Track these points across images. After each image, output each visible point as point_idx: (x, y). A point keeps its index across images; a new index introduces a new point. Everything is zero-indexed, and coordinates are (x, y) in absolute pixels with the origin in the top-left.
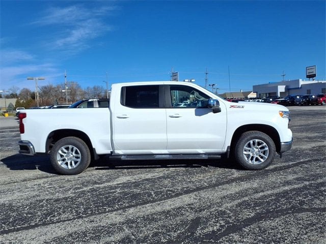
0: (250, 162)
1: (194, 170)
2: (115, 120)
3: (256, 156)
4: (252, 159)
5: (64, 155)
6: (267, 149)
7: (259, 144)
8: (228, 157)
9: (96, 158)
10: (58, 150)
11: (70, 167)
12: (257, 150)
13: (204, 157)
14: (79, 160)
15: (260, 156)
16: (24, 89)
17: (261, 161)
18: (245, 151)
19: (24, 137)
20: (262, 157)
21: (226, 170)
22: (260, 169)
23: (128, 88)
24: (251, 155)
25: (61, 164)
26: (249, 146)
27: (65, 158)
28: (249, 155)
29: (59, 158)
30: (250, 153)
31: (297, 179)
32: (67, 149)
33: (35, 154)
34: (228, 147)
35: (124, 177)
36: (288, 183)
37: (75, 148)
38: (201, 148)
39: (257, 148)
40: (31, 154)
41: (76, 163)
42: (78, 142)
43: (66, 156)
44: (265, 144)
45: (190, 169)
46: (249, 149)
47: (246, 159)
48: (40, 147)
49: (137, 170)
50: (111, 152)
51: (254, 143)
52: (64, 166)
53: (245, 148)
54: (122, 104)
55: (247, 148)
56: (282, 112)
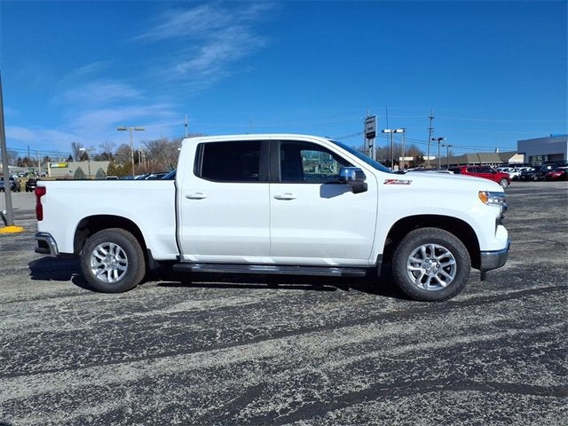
0: (420, 285)
1: (319, 294)
2: (183, 201)
3: (431, 275)
4: (424, 281)
5: (102, 258)
6: (453, 262)
7: (438, 252)
8: (379, 274)
9: (152, 267)
10: (93, 250)
11: (110, 280)
12: (435, 264)
13: (335, 272)
14: (125, 268)
15: (440, 275)
16: (123, 145)
17: (441, 286)
18: (412, 264)
19: (43, 227)
20: (443, 278)
21: (378, 298)
22: (439, 301)
23: (208, 145)
24: (423, 272)
25: (97, 273)
26: (420, 255)
27: (105, 263)
28: (419, 272)
29: (93, 263)
30: (421, 269)
31: (499, 324)
32: (107, 248)
33: (58, 256)
34: (379, 256)
35: (193, 301)
36: (476, 330)
37: (119, 248)
38: (332, 257)
39: (434, 260)
40: (52, 255)
41: (120, 272)
42: (123, 238)
43: (106, 261)
44: (449, 253)
45: (313, 293)
46: (419, 261)
47: (413, 279)
49: (223, 290)
50: (178, 257)
51: (428, 251)
52: (101, 278)
53: (411, 258)
54: (197, 173)
55: (415, 260)
56: (486, 192)
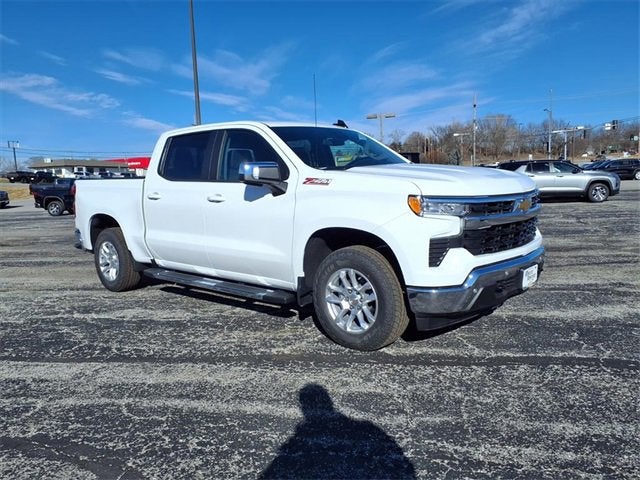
2: (147, 202)
3: (354, 312)
5: (107, 257)
6: (374, 296)
7: (359, 281)
10: (100, 248)
12: (359, 297)
16: (414, 133)
22: (361, 349)
24: (346, 305)
25: (104, 271)
26: (340, 282)
29: (101, 260)
30: (342, 302)
34: (300, 279)
37: (113, 247)
39: (358, 292)
44: (369, 284)
50: (152, 260)
51: (348, 278)
52: (106, 275)
55: (334, 288)
56: (422, 197)
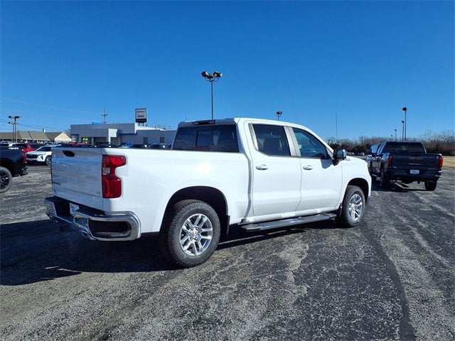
6: (361, 203)
10: (183, 224)
14: (210, 237)
15: (356, 211)
17: (358, 217)
32: (194, 220)
34: (341, 204)
44: (360, 199)
48: (150, 221)
50: (243, 220)
52: (188, 253)
53: (350, 204)
